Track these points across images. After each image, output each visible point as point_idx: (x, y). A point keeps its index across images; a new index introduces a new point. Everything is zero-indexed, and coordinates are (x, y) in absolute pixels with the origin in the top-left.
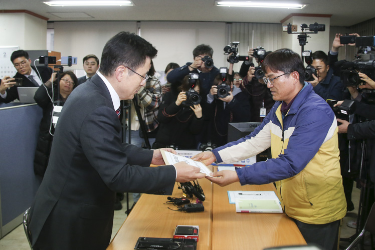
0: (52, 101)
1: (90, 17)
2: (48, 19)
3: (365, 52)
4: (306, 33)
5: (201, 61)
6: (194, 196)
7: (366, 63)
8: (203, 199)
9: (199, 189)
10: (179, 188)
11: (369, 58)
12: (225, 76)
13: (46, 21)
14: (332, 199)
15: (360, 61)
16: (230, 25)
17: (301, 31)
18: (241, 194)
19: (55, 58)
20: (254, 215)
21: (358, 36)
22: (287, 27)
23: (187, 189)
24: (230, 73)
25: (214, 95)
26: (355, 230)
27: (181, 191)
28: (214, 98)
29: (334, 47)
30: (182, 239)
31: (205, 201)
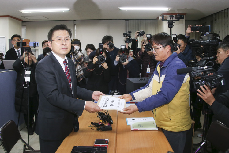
0: (25, 68)
1: (46, 18)
2: (22, 20)
3: (205, 35)
4: (172, 21)
5: (107, 45)
6: (106, 121)
7: (205, 42)
8: (111, 123)
9: (109, 117)
10: (98, 117)
11: (207, 39)
12: (124, 50)
13: (21, 22)
14: (182, 118)
15: (202, 40)
16: (127, 21)
17: (170, 19)
18: (134, 119)
19: (26, 43)
20: (141, 131)
21: (201, 26)
22: (161, 17)
23: (102, 117)
24: (127, 48)
25: (118, 61)
26: (201, 139)
27: (99, 119)
28: (118, 63)
29: (187, 33)
30: (99, 147)
31: (113, 124)
